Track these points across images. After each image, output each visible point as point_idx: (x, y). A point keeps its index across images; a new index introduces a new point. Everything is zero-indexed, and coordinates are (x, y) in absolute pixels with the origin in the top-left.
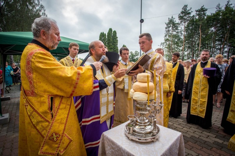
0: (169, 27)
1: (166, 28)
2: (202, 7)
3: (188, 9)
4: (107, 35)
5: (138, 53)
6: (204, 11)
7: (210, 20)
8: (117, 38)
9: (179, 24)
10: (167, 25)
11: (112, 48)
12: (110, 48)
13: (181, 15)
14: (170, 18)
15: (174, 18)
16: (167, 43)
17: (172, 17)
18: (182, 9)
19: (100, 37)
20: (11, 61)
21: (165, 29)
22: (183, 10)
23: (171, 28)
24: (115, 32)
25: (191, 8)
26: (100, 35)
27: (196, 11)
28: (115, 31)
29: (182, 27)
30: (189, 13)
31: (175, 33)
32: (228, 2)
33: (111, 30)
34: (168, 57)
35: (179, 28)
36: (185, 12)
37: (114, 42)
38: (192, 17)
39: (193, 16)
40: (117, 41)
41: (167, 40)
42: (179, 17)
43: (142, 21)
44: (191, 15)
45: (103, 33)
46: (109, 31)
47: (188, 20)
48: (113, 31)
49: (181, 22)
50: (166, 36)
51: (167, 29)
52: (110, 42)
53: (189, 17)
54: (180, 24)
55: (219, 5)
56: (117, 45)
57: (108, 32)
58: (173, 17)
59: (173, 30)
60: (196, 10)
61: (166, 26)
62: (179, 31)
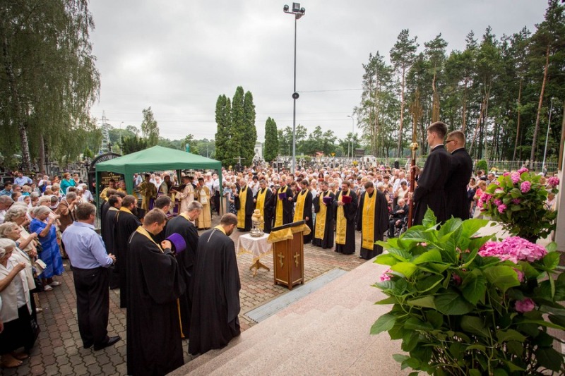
0: (372, 75)
1: (365, 77)
2: (438, 37)
3: (410, 39)
4: (232, 101)
5: (303, 130)
6: (441, 46)
7: (454, 67)
8: (254, 107)
9: (392, 71)
10: (367, 70)
11: (243, 130)
12: (239, 130)
13: (397, 51)
14: (374, 55)
15: (382, 57)
16: (369, 109)
17: (378, 55)
18: (398, 38)
19: (217, 107)
20: (25, 158)
21: (363, 80)
22: (400, 41)
23: (375, 77)
24: (249, 95)
25: (416, 38)
26: (218, 102)
27: (427, 45)
28: (249, 92)
29: (399, 76)
30: (413, 49)
31: (383, 88)
32: (488, 30)
33: (240, 90)
34: (370, 141)
35: (394, 78)
36: (404, 46)
37: (247, 117)
38: (418, 57)
39: (421, 55)
40: (255, 113)
41: (367, 104)
42: (392, 56)
43: (296, 96)
44: (417, 53)
45: (224, 96)
46: (237, 94)
47: (411, 62)
48: (245, 92)
49: (396, 66)
50: (364, 94)
51: (367, 80)
52: (238, 116)
53: (413, 56)
54: (394, 70)
55: (472, 34)
56: (254, 122)
57: (234, 94)
58: (379, 53)
59: (381, 81)
60: (425, 44)
61: (364, 72)
62: (394, 84)
